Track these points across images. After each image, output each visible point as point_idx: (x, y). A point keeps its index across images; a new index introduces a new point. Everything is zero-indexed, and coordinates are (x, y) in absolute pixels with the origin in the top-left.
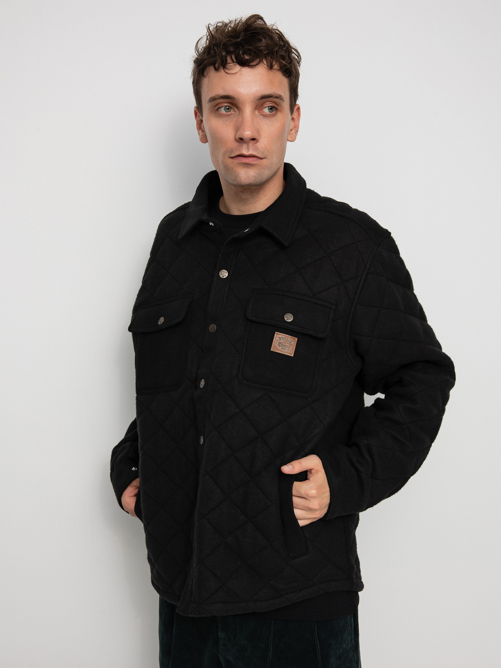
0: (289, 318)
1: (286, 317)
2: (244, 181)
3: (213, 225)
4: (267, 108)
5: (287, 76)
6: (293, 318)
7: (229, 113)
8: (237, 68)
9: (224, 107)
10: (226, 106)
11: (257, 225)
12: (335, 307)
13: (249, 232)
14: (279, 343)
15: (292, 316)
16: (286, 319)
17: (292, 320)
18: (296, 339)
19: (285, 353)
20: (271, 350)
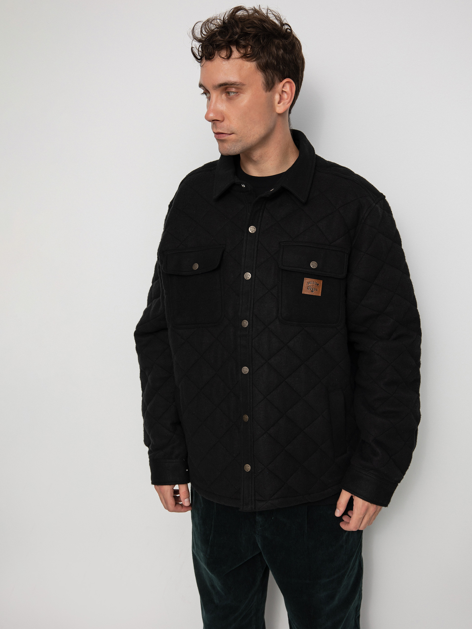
1: (312, 264)
3: (244, 186)
6: (317, 265)
11: (280, 185)
12: (348, 251)
13: (274, 191)
14: (308, 287)
15: (317, 263)
16: (312, 266)
17: (316, 266)
18: (321, 282)
19: (314, 294)
20: (302, 293)
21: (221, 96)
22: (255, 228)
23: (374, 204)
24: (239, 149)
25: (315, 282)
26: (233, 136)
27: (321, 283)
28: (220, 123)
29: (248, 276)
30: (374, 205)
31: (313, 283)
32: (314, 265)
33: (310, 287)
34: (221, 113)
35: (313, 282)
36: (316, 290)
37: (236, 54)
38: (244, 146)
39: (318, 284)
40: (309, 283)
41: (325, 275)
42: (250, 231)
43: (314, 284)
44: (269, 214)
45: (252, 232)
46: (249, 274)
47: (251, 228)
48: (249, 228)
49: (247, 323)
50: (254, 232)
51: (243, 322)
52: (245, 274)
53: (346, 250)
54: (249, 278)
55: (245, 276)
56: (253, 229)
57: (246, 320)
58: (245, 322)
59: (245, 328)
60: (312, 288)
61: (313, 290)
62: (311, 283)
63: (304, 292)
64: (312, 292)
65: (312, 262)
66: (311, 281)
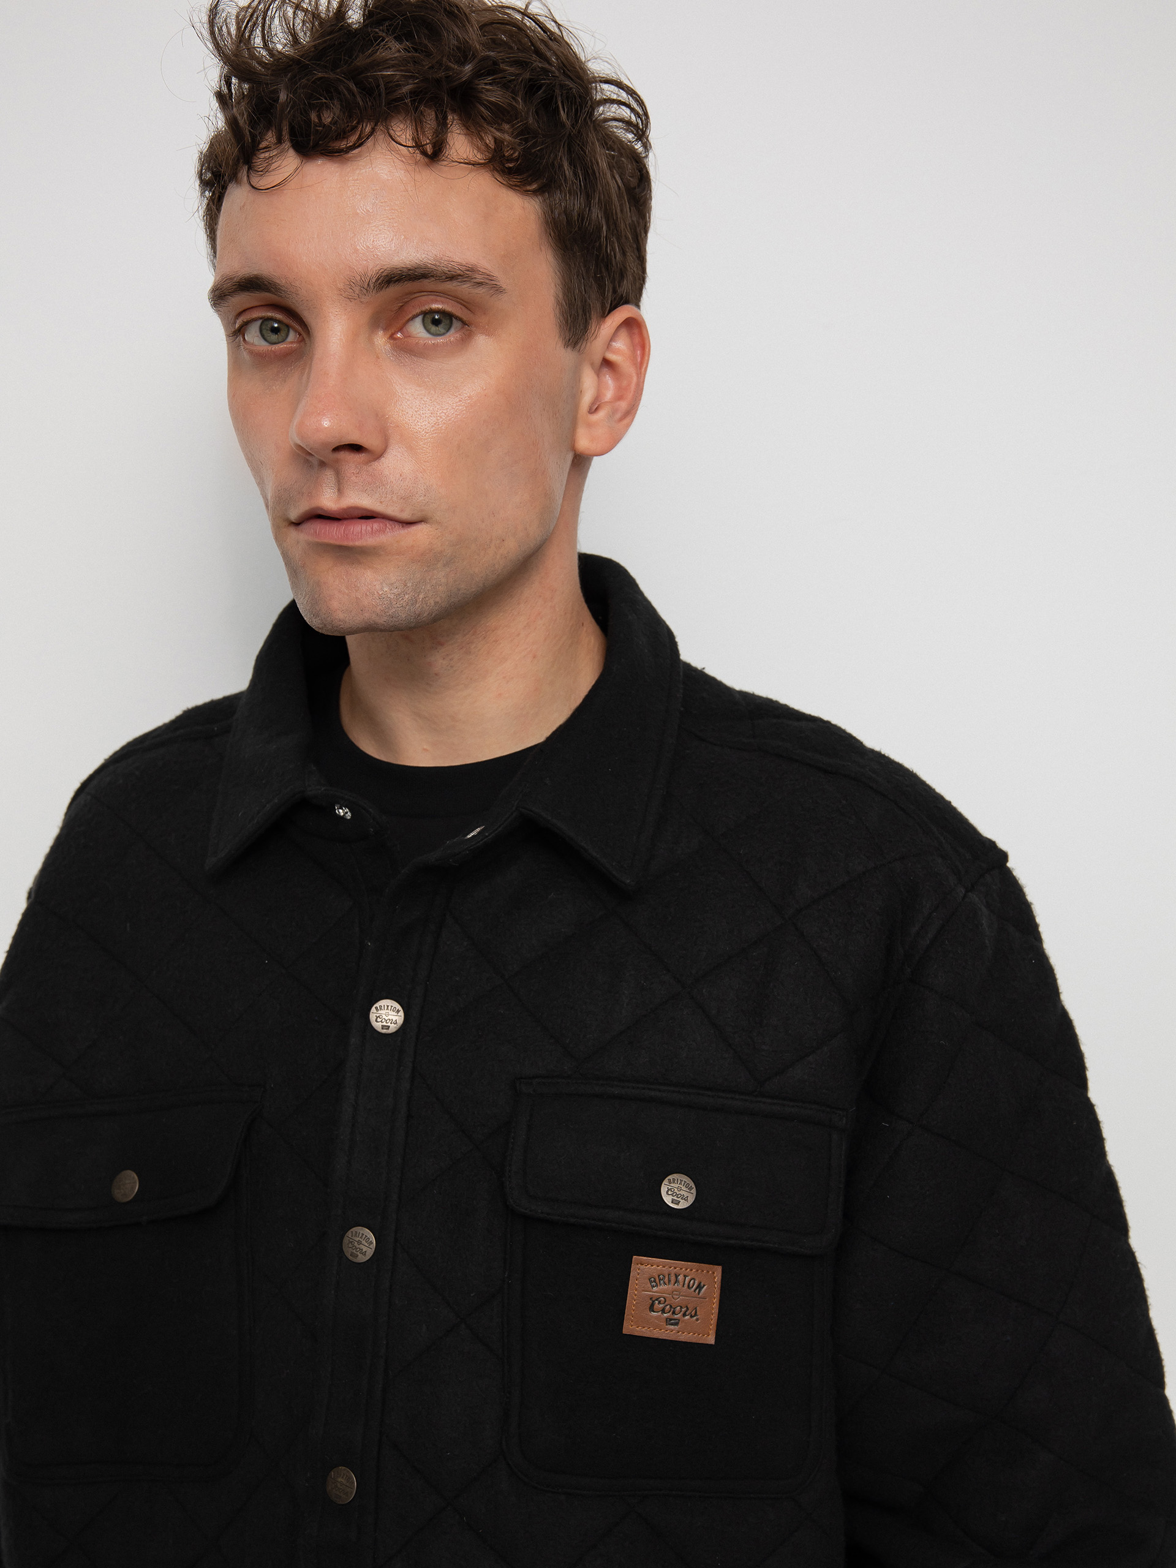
0: (682, 1193)
1: (669, 1190)
2: (341, 615)
3: (349, 816)
4: (419, 320)
5: (534, 186)
6: (694, 1191)
7: (282, 346)
8: (287, 163)
9: (259, 323)
10: (265, 320)
11: (514, 808)
12: (844, 1118)
13: (482, 840)
14: (653, 1301)
15: (692, 1184)
16: (667, 1200)
17: (691, 1199)
18: (717, 1272)
19: (684, 1337)
20: (625, 1331)
21: (370, 341)
22: (398, 1011)
23: (961, 891)
24: (436, 603)
25: (685, 1276)
26: (420, 535)
27: (718, 1277)
28: (368, 462)
29: (361, 1246)
30: (962, 895)
31: (677, 1281)
32: (677, 1195)
33: (660, 1303)
34: (377, 415)
35: (677, 1276)
36: (692, 1317)
37: (459, 144)
38: (459, 590)
39: (700, 1287)
40: (657, 1280)
41: (732, 1242)
42: (374, 1023)
43: (681, 1283)
44: (465, 943)
45: (386, 1029)
46: (364, 1236)
47: (383, 1008)
48: (372, 1011)
49: (354, 1483)
50: (393, 1028)
51: (334, 1475)
52: (349, 1234)
53: (841, 1112)
54: (367, 1254)
55: (348, 1244)
56: (391, 1013)
57: (345, 1470)
58: (343, 1477)
59: (343, 1505)
60: (671, 1307)
61: (674, 1313)
62: (666, 1280)
63: (631, 1327)
64: (672, 1324)
65: (669, 1177)
66: (666, 1270)
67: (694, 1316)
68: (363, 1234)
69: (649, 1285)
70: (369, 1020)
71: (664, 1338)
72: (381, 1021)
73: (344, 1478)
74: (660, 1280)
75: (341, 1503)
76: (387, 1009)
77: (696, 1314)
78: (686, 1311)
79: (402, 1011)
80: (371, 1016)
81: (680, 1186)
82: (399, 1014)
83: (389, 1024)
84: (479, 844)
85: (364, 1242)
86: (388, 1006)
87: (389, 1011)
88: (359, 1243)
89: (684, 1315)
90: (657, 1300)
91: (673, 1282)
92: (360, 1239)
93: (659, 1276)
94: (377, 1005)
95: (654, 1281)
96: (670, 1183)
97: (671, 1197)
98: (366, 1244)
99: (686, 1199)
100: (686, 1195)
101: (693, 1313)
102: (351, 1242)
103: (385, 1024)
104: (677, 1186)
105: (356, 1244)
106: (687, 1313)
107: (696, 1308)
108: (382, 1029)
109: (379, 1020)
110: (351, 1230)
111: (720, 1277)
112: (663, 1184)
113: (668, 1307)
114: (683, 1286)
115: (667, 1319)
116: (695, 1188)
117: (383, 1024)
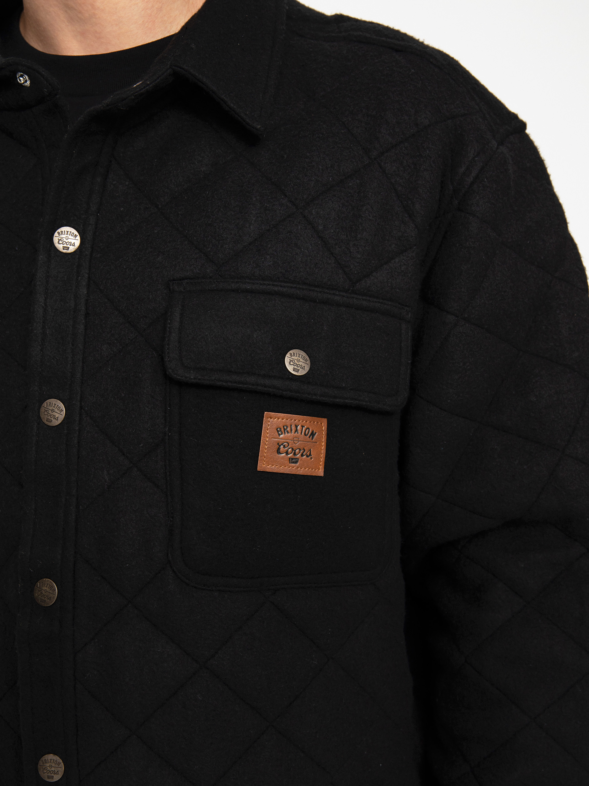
0: (300, 363)
3: (28, 83)
6: (309, 362)
11: (168, 66)
12: (410, 313)
13: (145, 87)
14: (280, 446)
15: (307, 357)
16: (290, 368)
17: (307, 369)
18: (324, 423)
19: (301, 471)
20: (259, 469)
22: (76, 236)
25: (302, 426)
27: (324, 428)
29: (54, 414)
31: (296, 430)
32: (297, 365)
33: (284, 447)
35: (296, 427)
36: (307, 456)
39: (313, 434)
40: (282, 430)
41: (337, 401)
42: (57, 245)
43: (299, 432)
44: (127, 183)
45: (66, 249)
46: (56, 406)
47: (64, 233)
48: (55, 235)
49: (55, 590)
50: (72, 249)
51: (40, 585)
52: (45, 404)
53: (408, 309)
54: (59, 419)
55: (44, 412)
56: (70, 237)
57: (48, 581)
58: (46, 586)
59: (47, 607)
60: (293, 449)
61: (295, 454)
62: (289, 429)
63: (263, 465)
64: (293, 463)
65: (291, 352)
66: (288, 422)
67: (309, 456)
68: (55, 404)
69: (277, 433)
70: (53, 242)
71: (288, 473)
72: (62, 243)
73: (48, 587)
74: (284, 429)
75: (46, 606)
76: (67, 234)
77: (310, 455)
78: (303, 452)
79: (79, 236)
80: (54, 239)
81: (299, 358)
82: (76, 239)
83: (68, 246)
84: (142, 91)
85: (56, 410)
86: (67, 232)
87: (68, 236)
88: (53, 411)
89: (302, 455)
90: (282, 444)
91: (293, 431)
92: (53, 408)
93: (284, 427)
94: (59, 230)
95: (279, 431)
96: (291, 356)
97: (293, 367)
98: (58, 412)
99: (303, 368)
100: (303, 365)
101: (308, 454)
102: (47, 411)
103: (65, 245)
104: (296, 358)
105: (50, 412)
106: (304, 454)
107: (310, 450)
108: (63, 249)
109: (60, 242)
110: (46, 401)
111: (326, 427)
112: (286, 357)
113: (291, 449)
114: (301, 434)
115: (289, 459)
116: (309, 360)
117: (64, 245)
